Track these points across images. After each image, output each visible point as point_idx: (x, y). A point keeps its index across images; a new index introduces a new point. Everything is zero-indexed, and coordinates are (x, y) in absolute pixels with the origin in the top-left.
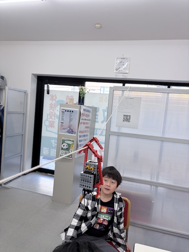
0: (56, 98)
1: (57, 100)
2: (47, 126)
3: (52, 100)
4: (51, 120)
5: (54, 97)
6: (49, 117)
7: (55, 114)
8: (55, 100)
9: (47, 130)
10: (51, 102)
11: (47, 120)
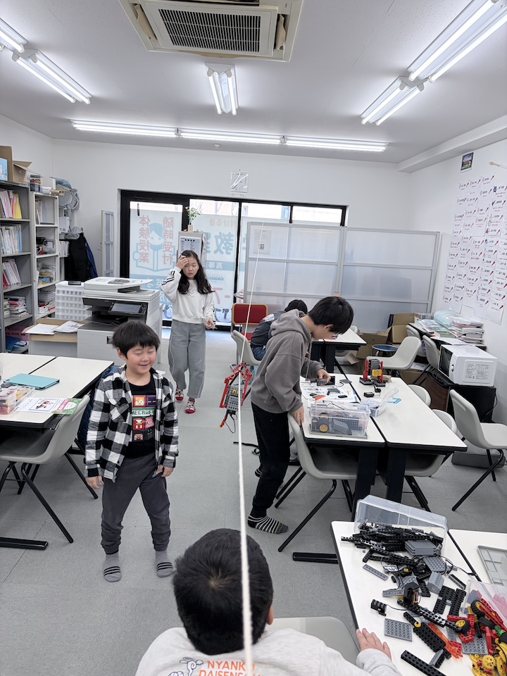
0: (149, 220)
1: (150, 223)
2: (137, 260)
3: (143, 224)
4: (142, 251)
5: (146, 220)
6: (139, 247)
7: (148, 243)
8: (148, 224)
9: (137, 266)
10: (141, 226)
11: (137, 252)
